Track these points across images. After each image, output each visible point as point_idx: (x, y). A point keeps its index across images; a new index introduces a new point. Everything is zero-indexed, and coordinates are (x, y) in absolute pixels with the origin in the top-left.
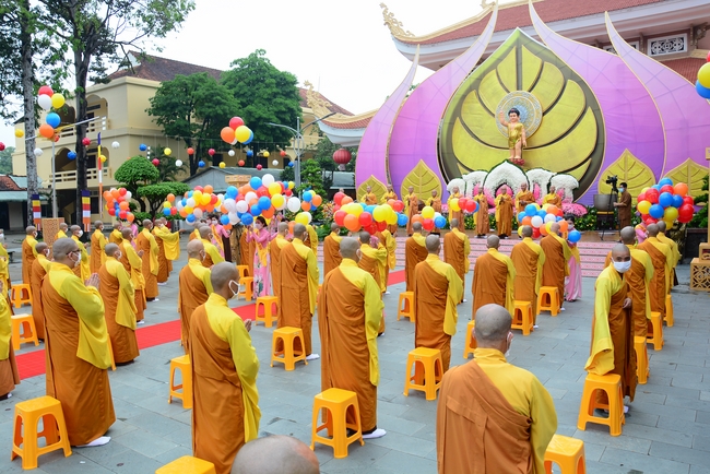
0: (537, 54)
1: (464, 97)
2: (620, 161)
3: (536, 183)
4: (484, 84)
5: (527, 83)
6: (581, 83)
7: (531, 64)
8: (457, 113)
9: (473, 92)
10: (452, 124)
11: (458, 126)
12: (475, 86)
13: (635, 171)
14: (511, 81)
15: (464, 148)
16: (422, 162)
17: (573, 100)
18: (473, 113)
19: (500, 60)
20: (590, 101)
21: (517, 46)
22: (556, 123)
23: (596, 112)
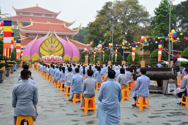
0: (55, 38)
1: (42, 43)
2: (67, 55)
3: (57, 58)
4: (46, 42)
5: (53, 42)
6: (61, 44)
7: (54, 40)
8: (41, 45)
9: (44, 43)
10: (40, 47)
11: (41, 47)
12: (44, 41)
13: (68, 57)
14: (50, 42)
15: (42, 51)
16: (36, 53)
17: (60, 46)
18: (44, 46)
19: (49, 38)
20: (63, 46)
21: (52, 37)
22: (57, 49)
23: (63, 48)
